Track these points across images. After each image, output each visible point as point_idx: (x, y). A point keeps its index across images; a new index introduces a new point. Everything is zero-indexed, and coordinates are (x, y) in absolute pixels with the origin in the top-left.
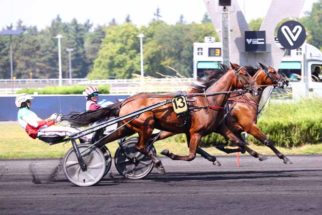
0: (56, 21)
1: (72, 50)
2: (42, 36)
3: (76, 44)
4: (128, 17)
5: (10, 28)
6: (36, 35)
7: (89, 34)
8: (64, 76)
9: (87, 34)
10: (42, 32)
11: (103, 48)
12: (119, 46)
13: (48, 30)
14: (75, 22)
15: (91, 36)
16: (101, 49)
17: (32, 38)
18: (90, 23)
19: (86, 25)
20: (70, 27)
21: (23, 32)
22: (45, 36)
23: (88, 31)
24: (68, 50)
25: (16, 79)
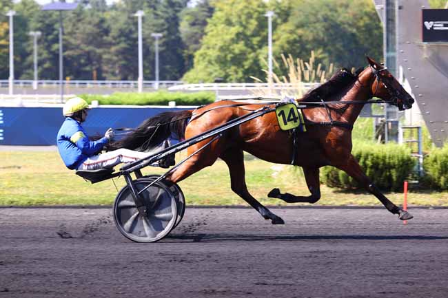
1: (160, 35)
2: (113, 13)
3: (167, 25)
6: (104, 11)
7: (188, 11)
8: (145, 78)
9: (184, 11)
10: (114, 7)
11: (210, 34)
12: (235, 30)
15: (192, 14)
16: (206, 34)
17: (98, 16)
21: (84, 5)
22: (119, 13)
23: (186, 5)
24: (154, 35)
25: (71, 80)
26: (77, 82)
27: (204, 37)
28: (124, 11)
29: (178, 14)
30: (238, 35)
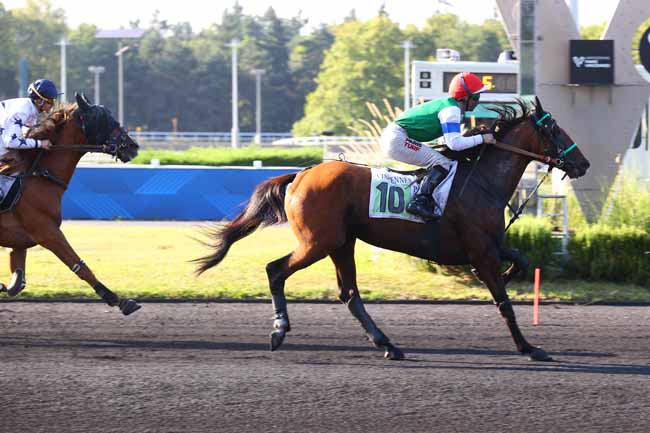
0: (231, 11)
1: (263, 71)
2: (201, 42)
3: (272, 59)
4: (383, 7)
5: (135, 24)
6: (189, 39)
7: (301, 40)
8: (242, 129)
9: (296, 39)
10: (202, 36)
11: (328, 71)
12: (361, 65)
13: (214, 29)
14: (271, 15)
15: (305, 43)
16: (323, 70)
17: (180, 47)
18: (303, 17)
19: (294, 21)
20: (261, 23)
21: (162, 31)
22: (209, 42)
23: (298, 33)
24: (253, 72)
25: (143, 130)
26: (152, 133)
27: (321, 75)
28: (216, 38)
29: (288, 45)
30: (366, 71)
